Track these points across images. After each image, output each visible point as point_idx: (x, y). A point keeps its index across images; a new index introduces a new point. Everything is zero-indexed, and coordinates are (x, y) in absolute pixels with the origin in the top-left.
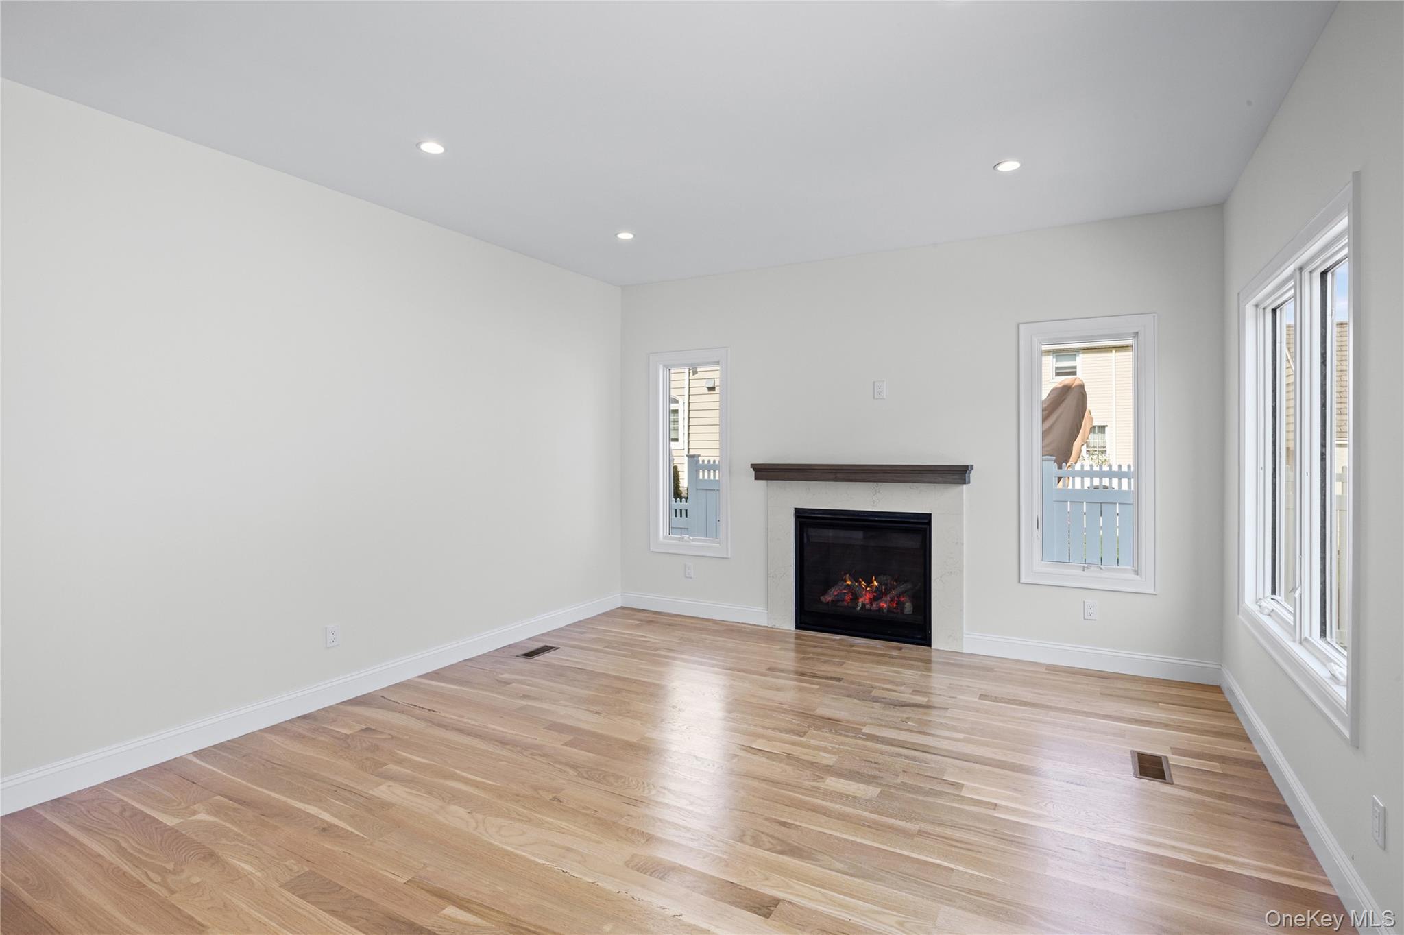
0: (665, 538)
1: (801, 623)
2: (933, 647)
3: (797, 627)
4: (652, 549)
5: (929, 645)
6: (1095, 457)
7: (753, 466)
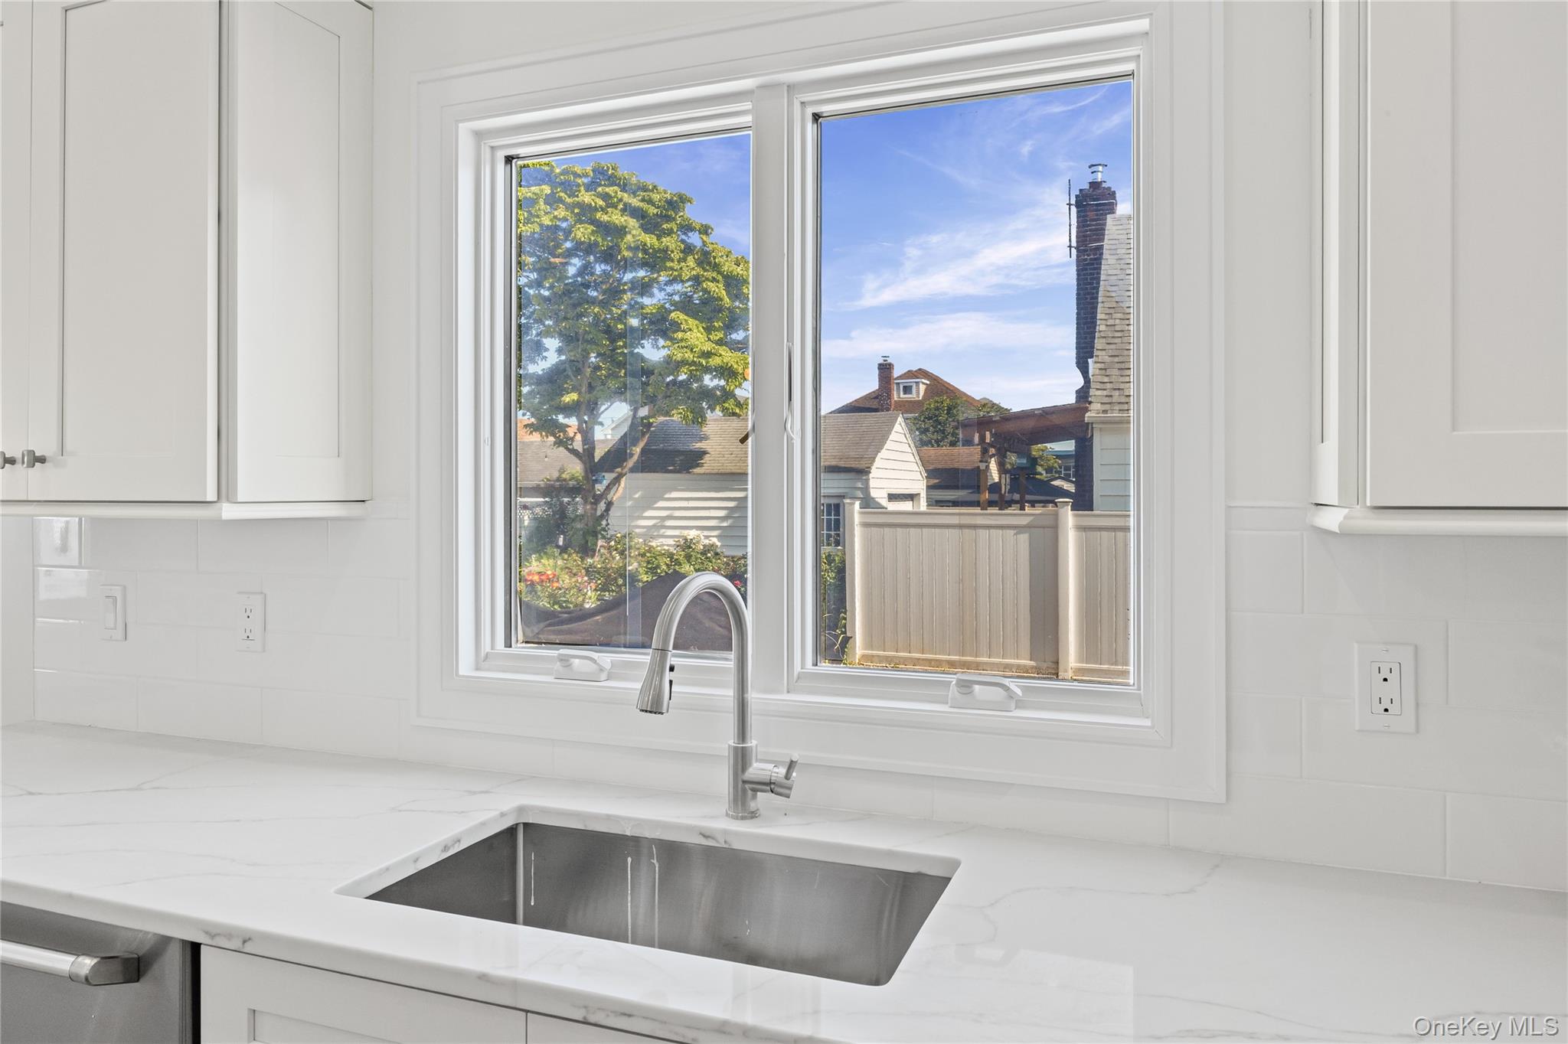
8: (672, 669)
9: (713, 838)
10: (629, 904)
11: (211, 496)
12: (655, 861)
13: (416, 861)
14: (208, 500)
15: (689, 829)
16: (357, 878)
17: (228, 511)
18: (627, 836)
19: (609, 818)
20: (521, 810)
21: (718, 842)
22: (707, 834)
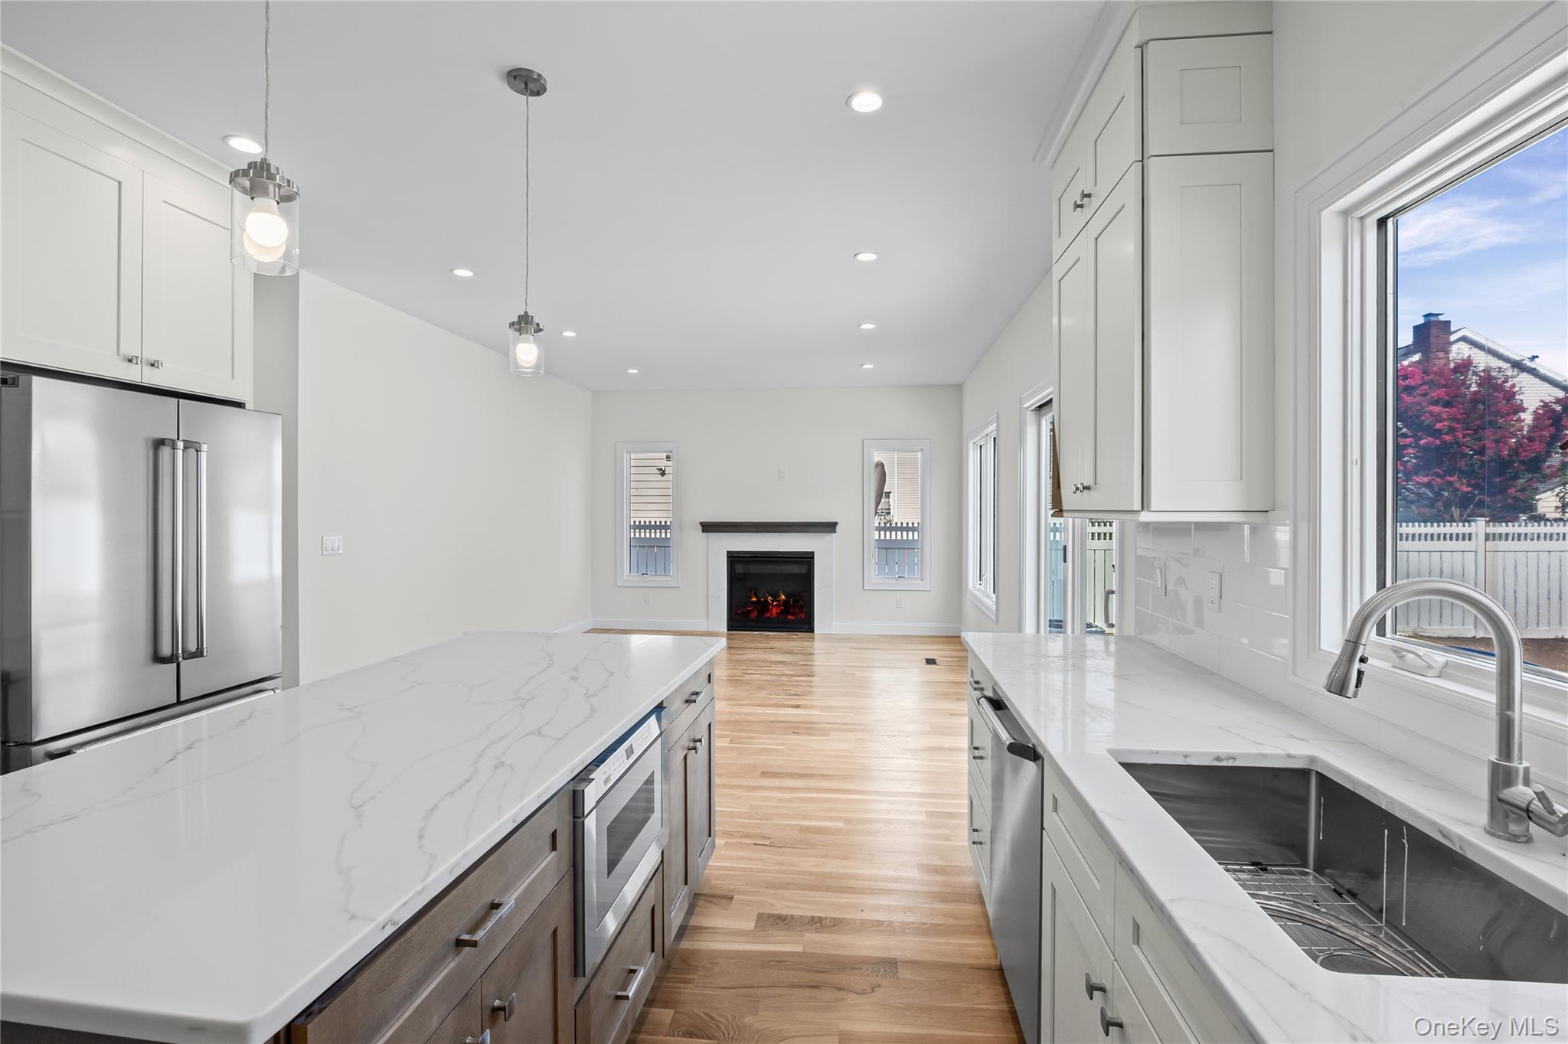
0: (627, 576)
1: (731, 626)
2: (815, 632)
3: (728, 630)
4: (618, 585)
5: (813, 632)
6: (883, 517)
7: (701, 523)
8: (1363, 660)
9: (1450, 840)
10: (1385, 871)
11: (1137, 506)
12: (1405, 841)
13: (1186, 756)
14: (1135, 509)
15: (1432, 823)
16: (1130, 748)
17: (1145, 517)
18: (1382, 809)
19: (1370, 788)
20: (1313, 759)
21: (1454, 845)
22: (1445, 834)
